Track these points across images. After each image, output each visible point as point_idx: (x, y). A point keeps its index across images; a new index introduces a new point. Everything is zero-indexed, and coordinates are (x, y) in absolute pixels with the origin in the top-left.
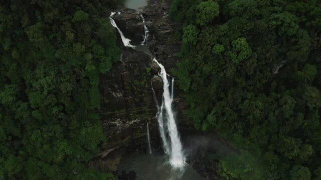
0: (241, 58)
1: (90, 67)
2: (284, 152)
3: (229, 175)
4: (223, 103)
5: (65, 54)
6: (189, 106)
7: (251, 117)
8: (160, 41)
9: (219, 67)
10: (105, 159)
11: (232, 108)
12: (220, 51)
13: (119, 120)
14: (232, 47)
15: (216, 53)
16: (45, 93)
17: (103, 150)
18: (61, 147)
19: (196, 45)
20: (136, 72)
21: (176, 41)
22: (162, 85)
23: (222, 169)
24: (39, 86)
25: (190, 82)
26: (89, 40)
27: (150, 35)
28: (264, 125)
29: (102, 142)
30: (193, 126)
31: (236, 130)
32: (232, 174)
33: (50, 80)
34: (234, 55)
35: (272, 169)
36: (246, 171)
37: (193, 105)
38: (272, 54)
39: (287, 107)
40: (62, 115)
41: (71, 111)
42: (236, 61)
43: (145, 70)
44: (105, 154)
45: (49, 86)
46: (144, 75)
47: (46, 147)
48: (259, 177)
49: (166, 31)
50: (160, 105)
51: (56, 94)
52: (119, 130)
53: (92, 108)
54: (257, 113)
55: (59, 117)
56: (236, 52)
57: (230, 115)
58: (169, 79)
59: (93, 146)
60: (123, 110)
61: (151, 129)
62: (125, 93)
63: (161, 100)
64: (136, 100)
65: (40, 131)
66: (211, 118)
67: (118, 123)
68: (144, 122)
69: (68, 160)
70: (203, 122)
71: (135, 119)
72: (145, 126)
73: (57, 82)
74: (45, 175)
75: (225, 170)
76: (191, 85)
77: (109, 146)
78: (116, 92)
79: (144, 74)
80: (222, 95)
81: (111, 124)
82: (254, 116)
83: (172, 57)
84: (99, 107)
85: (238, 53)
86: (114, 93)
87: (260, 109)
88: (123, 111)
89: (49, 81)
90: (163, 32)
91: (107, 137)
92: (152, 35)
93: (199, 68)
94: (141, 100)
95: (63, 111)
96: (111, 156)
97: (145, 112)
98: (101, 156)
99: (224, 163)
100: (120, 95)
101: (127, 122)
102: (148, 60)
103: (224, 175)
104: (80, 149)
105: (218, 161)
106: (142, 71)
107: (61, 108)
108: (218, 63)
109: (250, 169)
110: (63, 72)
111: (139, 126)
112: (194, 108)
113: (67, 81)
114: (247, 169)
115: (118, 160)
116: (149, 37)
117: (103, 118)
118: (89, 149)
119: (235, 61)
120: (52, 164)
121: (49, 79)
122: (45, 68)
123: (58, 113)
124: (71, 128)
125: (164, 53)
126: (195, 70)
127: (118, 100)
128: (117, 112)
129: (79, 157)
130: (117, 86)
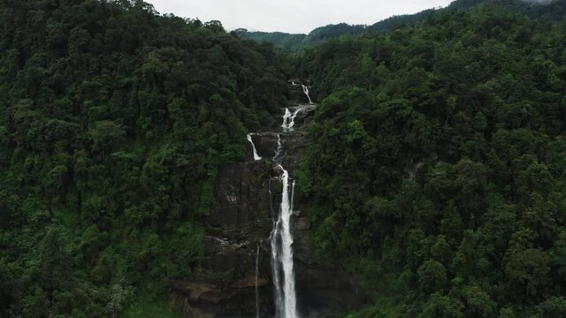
10: (193, 303)
13: (226, 239)
15: (332, 135)
22: (280, 185)
42: (351, 140)
50: (276, 218)
53: (200, 212)
60: (234, 225)
62: (240, 198)
64: (251, 208)
67: (223, 241)
78: (231, 194)
86: (228, 196)
94: (256, 208)
100: (234, 199)
101: (235, 244)
111: (247, 252)
125: (290, 160)
127: (230, 207)
130: (233, 188)
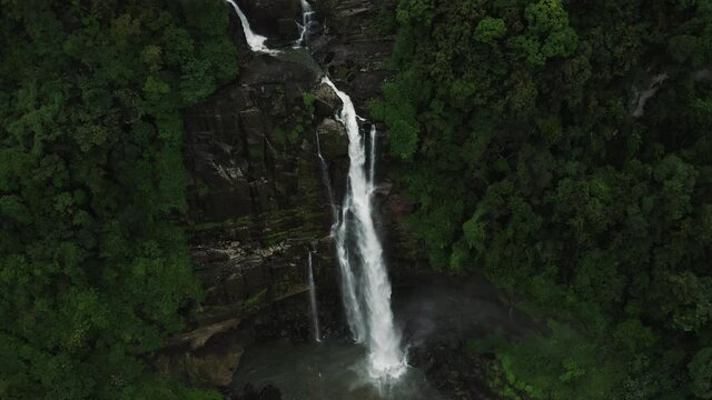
0: (550, 50)
1: (155, 86)
2: (671, 314)
3: (521, 393)
4: (505, 184)
5: (90, 43)
6: (416, 207)
7: (578, 222)
8: (340, 36)
9: (493, 82)
10: (200, 352)
11: (528, 200)
12: (494, 33)
13: (236, 244)
14: (525, 23)
15: (485, 41)
16: (37, 150)
17: (194, 325)
18: (81, 307)
19: (433, 29)
20: (278, 107)
21: (380, 34)
22: (344, 144)
23: (503, 376)
24: (23, 129)
25: (419, 135)
26: (155, 10)
27: (316, 23)
28: (612, 248)
29: (191, 303)
30: (425, 261)
31: (539, 266)
32: (529, 388)
33: (49, 115)
34: (530, 45)
35: (637, 368)
36: (566, 377)
37: (425, 201)
38: (629, 48)
39: (676, 184)
40: (81, 217)
41: (108, 209)
42: (539, 60)
43: (300, 100)
44: (200, 339)
45: (48, 131)
46: (298, 113)
47: (41, 305)
48: (602, 393)
49: (355, 11)
50: (340, 203)
51: (67, 159)
52: (236, 270)
53: (166, 208)
54: (596, 210)
55: (74, 223)
56: (537, 37)
57: (524, 220)
58: (364, 129)
59: (166, 310)
60: (246, 217)
61: (318, 269)
62: (250, 168)
63: (343, 188)
64: (281, 188)
65: (23, 260)
66: (472, 228)
67: (232, 252)
68: (301, 250)
69: (99, 344)
70: (454, 247)
71: (278, 243)
72: (302, 264)
73: (69, 123)
74: (39, 381)
75: (511, 378)
76: (420, 144)
77: (210, 316)
78: (226, 165)
79: (297, 108)
80: (502, 164)
81: (214, 253)
82: (586, 218)
83: (372, 72)
84: (183, 206)
85: (543, 37)
86: (221, 169)
87: (601, 201)
88: (246, 222)
89: (48, 117)
90: (347, 12)
91: (205, 287)
92: (321, 22)
93: (441, 91)
94: (293, 189)
95: (86, 207)
96: (217, 345)
97: (302, 221)
98: (189, 343)
99: (507, 362)
100: (236, 174)
101: (258, 251)
102: (309, 81)
103: (508, 391)
104: (133, 317)
105: (492, 357)
106: (292, 101)
107: (80, 196)
108: (489, 72)
109: (578, 373)
110: (86, 95)
111: (288, 261)
112: (429, 210)
113: (95, 122)
114: (569, 374)
115: (234, 357)
116: (313, 27)
117: (195, 239)
118: (155, 318)
119: (536, 59)
120: (55, 351)
121: (47, 112)
122: (40, 84)
123: (70, 211)
124: (106, 254)
125: (349, 64)
126: (430, 100)
127: (232, 189)
128: (230, 222)
129: (128, 338)
130: (228, 149)
